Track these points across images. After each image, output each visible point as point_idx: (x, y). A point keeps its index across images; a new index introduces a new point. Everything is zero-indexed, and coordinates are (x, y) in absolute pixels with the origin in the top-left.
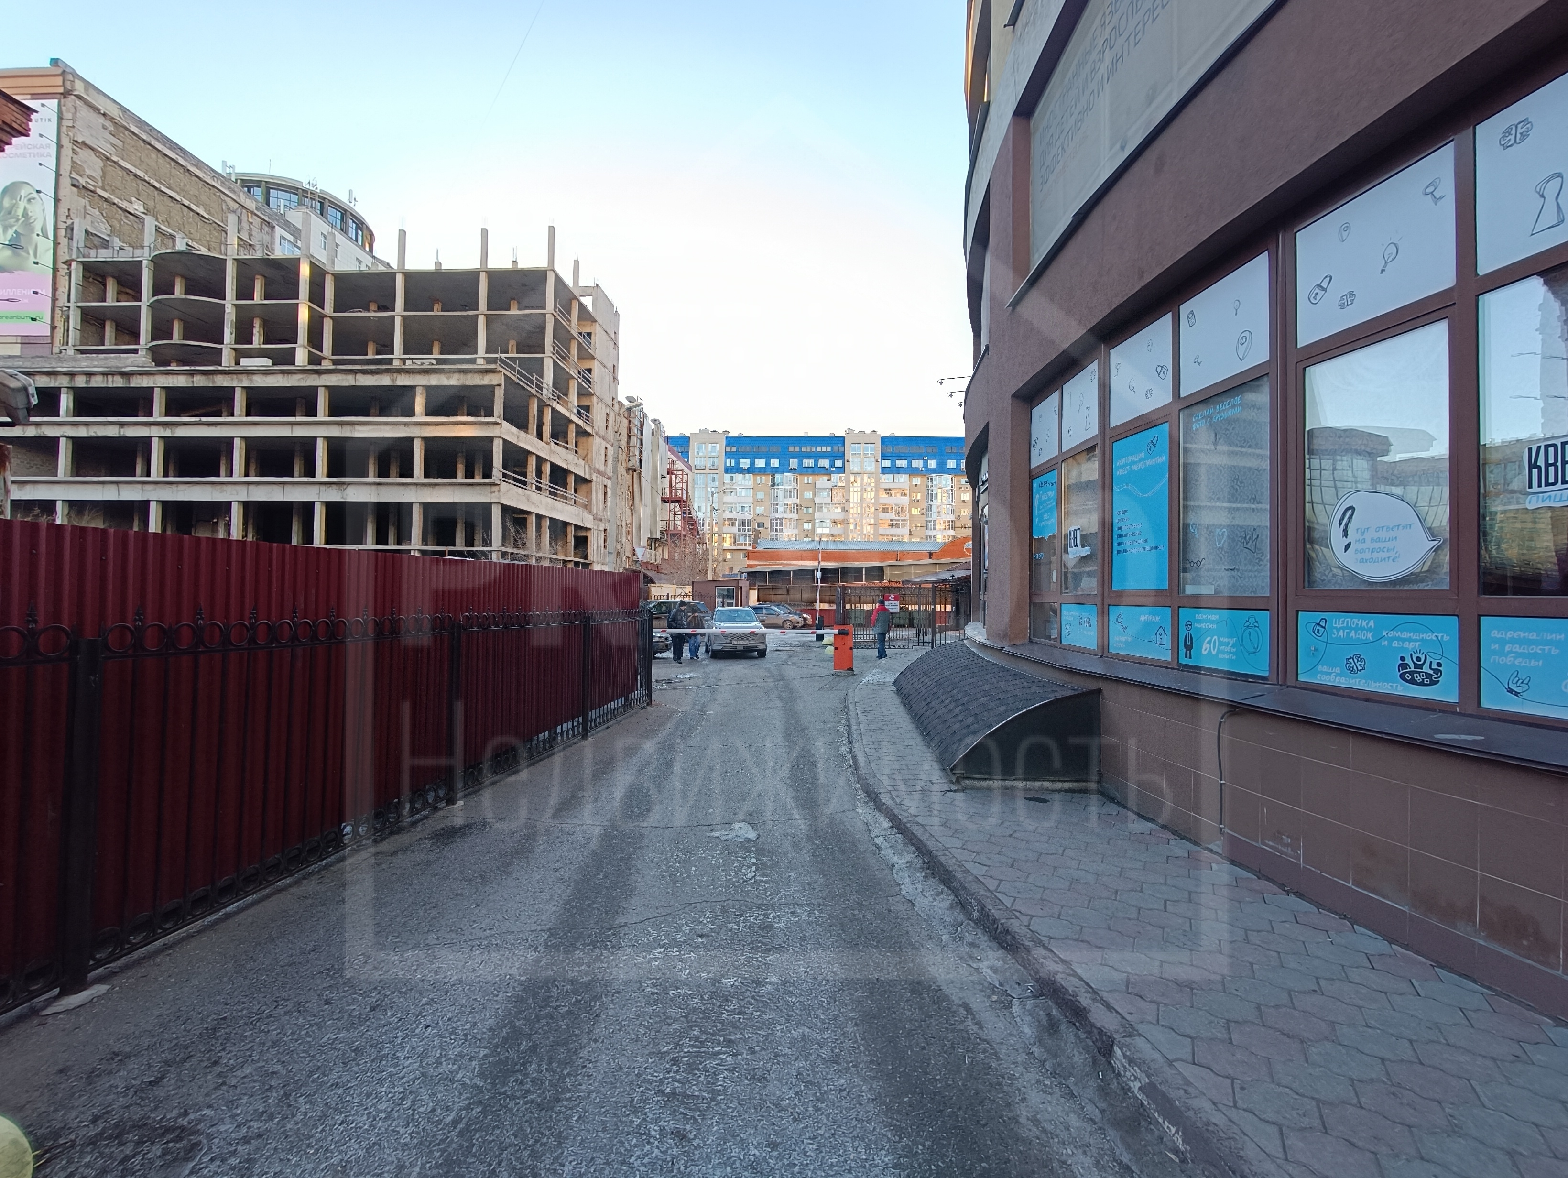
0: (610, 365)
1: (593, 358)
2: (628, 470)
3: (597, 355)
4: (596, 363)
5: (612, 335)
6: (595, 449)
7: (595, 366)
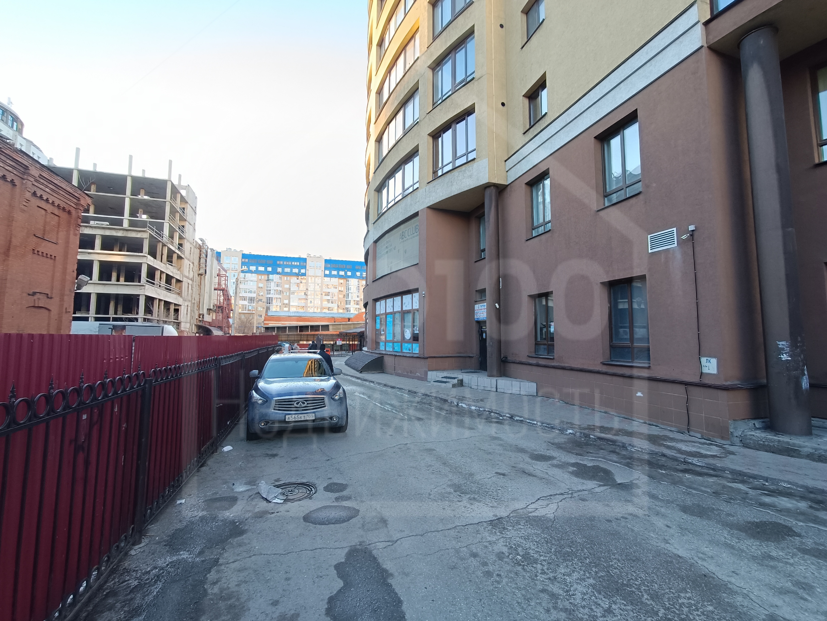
0: (192, 223)
1: (186, 220)
2: (199, 275)
3: (187, 219)
4: (187, 223)
5: (194, 209)
6: (185, 265)
7: (186, 224)
